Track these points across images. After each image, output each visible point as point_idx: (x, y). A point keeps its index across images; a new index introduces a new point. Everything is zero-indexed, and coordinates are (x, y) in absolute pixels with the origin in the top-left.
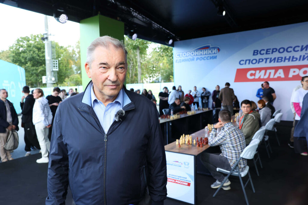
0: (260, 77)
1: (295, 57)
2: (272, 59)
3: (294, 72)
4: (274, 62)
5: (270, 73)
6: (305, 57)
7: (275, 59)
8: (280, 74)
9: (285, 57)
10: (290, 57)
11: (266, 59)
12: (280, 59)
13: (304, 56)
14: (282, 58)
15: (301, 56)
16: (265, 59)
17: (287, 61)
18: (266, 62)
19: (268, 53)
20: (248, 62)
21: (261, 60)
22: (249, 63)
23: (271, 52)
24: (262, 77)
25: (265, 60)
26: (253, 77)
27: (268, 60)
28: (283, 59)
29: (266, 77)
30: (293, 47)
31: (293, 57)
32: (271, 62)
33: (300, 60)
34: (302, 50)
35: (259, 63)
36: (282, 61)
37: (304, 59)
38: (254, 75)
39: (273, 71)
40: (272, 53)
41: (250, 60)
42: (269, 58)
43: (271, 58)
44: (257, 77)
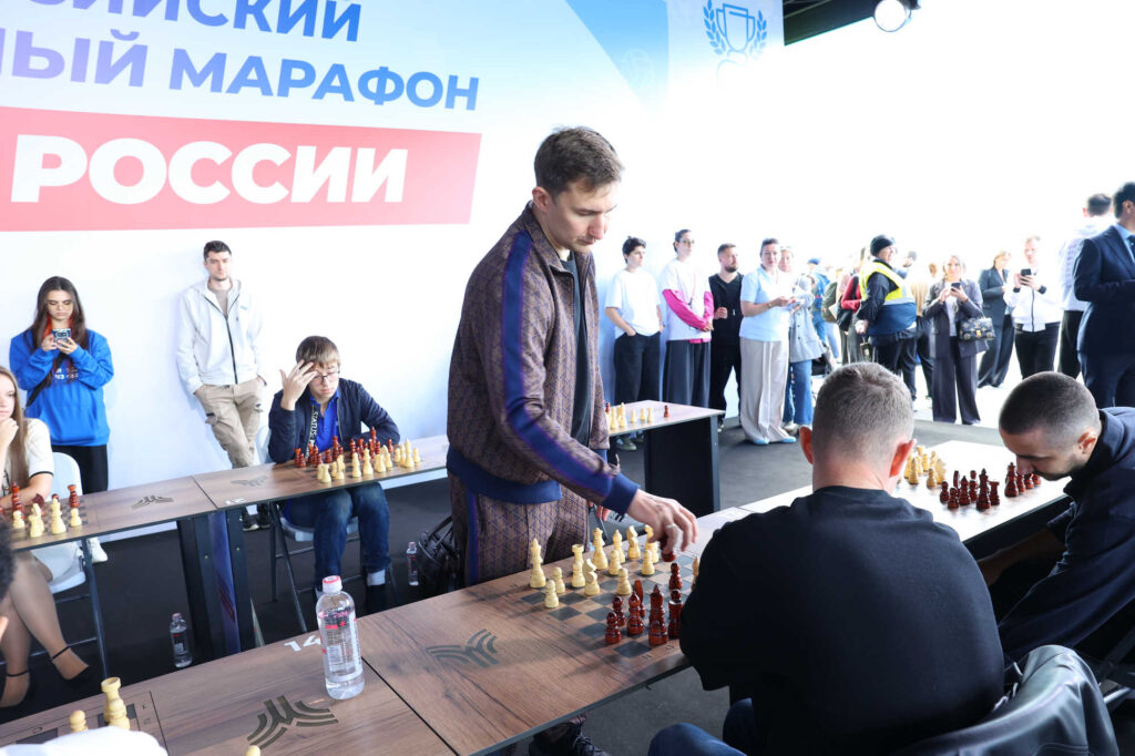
3: (51, 161)
6: (116, 56)
13: (106, 48)
15: (82, 46)
33: (79, 75)
37: (106, 74)
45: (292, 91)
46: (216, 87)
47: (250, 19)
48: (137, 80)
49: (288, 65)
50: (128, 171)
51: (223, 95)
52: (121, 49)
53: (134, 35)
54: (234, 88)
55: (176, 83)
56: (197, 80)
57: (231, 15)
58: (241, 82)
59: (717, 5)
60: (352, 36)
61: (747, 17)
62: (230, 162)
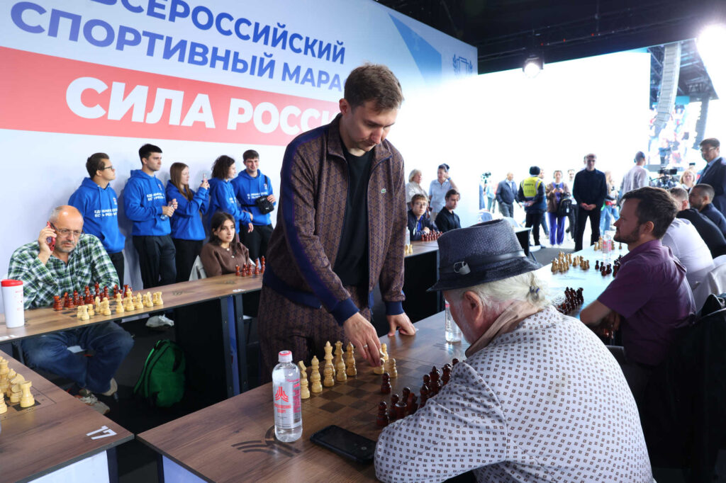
0: (130, 112)
1: (240, 57)
2: (174, 44)
3: (241, 111)
4: (181, 59)
5: (168, 103)
6: (265, 65)
7: (182, 44)
8: (201, 111)
9: (215, 50)
10: (228, 52)
11: (153, 37)
12: (197, 53)
13: (262, 60)
14: (205, 49)
15: (254, 58)
16: (145, 34)
17: (220, 64)
18: (150, 52)
19: (157, 10)
20: (66, 25)
21: (130, 37)
22: (74, 36)
23: (167, 12)
24: (138, 117)
25: (145, 40)
26: (96, 112)
27: (160, 45)
28: (209, 56)
29: (155, 117)
30: (236, 19)
31: (236, 54)
32: (168, 54)
33: (252, 73)
34: (256, 39)
35: (120, 47)
36: (204, 62)
38: (103, 100)
39: (177, 96)
40: (172, 19)
41: (76, 19)
42: (161, 37)
43: (169, 40)
44: (117, 111)
45: (322, 85)
46: (297, 81)
47: (309, 50)
48: (271, 76)
49: (321, 73)
50: (266, 117)
51: (299, 85)
52: (267, 61)
53: (271, 56)
54: (303, 83)
55: (284, 79)
56: (291, 77)
57: (303, 49)
58: (305, 79)
59: (457, 57)
60: (342, 62)
61: (466, 63)
62: (300, 116)
